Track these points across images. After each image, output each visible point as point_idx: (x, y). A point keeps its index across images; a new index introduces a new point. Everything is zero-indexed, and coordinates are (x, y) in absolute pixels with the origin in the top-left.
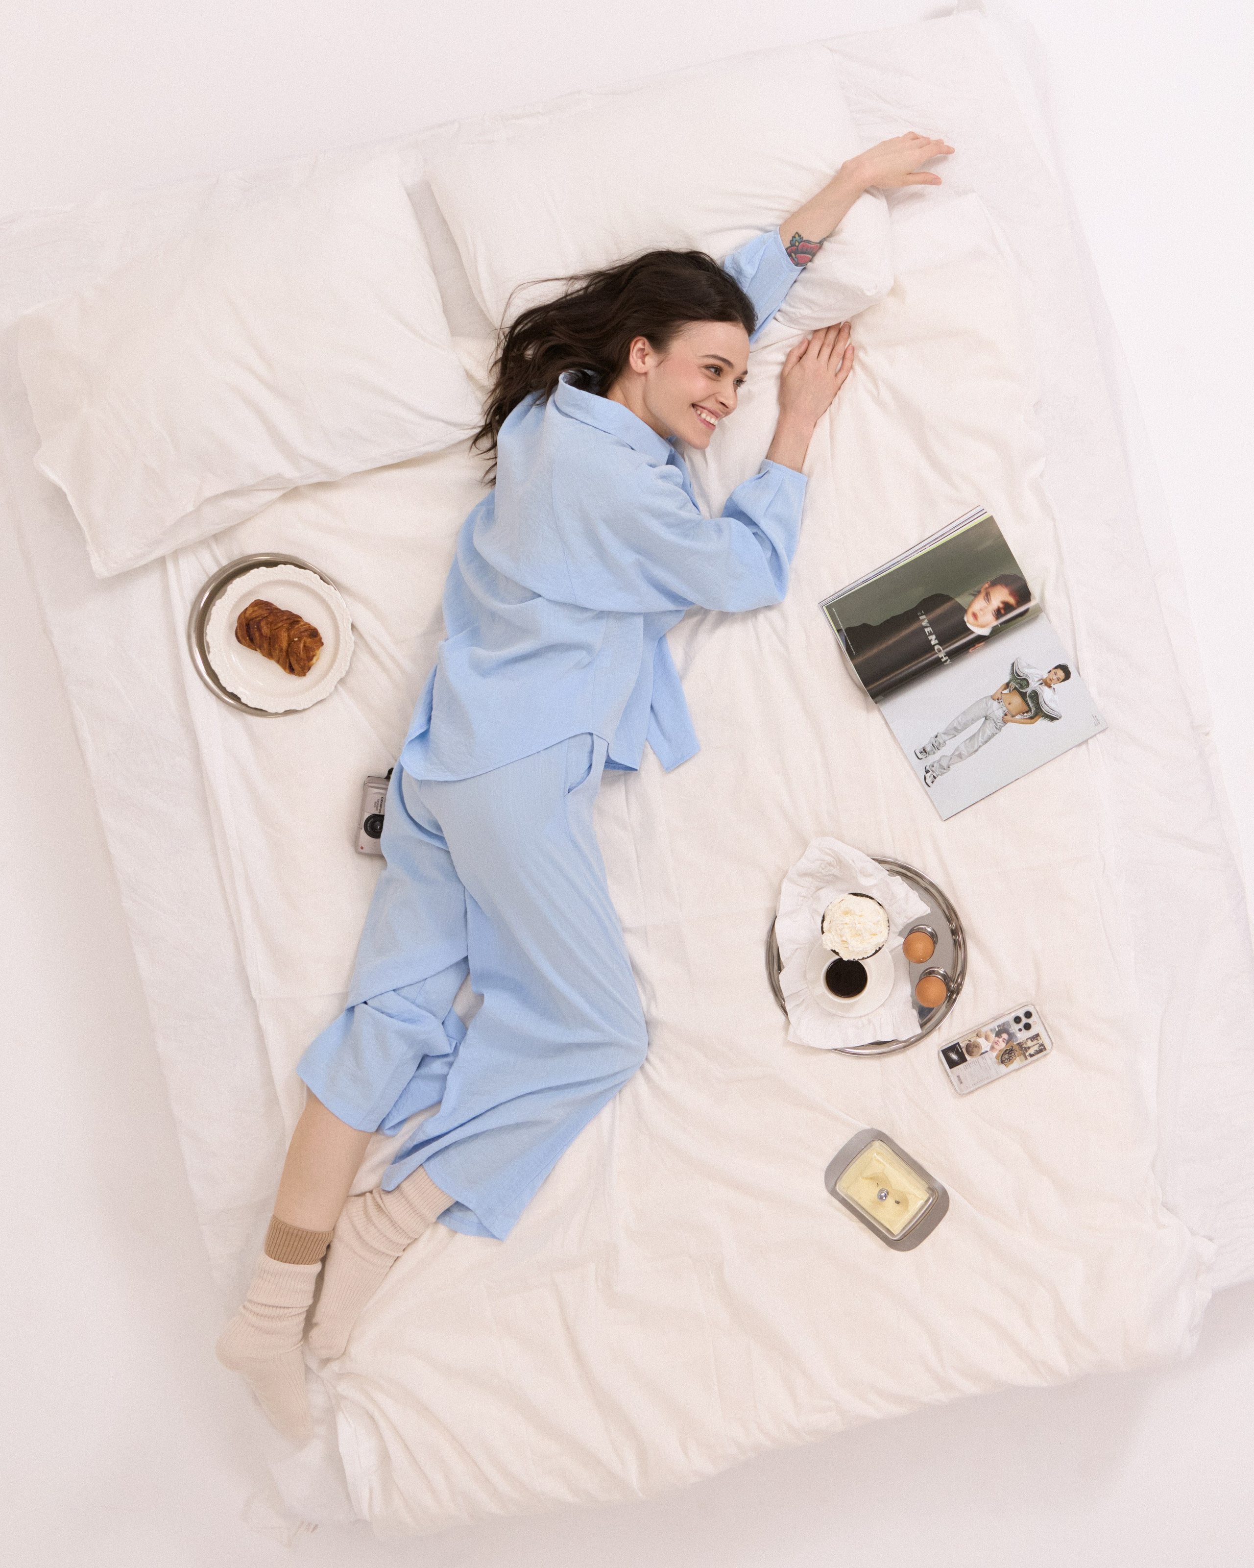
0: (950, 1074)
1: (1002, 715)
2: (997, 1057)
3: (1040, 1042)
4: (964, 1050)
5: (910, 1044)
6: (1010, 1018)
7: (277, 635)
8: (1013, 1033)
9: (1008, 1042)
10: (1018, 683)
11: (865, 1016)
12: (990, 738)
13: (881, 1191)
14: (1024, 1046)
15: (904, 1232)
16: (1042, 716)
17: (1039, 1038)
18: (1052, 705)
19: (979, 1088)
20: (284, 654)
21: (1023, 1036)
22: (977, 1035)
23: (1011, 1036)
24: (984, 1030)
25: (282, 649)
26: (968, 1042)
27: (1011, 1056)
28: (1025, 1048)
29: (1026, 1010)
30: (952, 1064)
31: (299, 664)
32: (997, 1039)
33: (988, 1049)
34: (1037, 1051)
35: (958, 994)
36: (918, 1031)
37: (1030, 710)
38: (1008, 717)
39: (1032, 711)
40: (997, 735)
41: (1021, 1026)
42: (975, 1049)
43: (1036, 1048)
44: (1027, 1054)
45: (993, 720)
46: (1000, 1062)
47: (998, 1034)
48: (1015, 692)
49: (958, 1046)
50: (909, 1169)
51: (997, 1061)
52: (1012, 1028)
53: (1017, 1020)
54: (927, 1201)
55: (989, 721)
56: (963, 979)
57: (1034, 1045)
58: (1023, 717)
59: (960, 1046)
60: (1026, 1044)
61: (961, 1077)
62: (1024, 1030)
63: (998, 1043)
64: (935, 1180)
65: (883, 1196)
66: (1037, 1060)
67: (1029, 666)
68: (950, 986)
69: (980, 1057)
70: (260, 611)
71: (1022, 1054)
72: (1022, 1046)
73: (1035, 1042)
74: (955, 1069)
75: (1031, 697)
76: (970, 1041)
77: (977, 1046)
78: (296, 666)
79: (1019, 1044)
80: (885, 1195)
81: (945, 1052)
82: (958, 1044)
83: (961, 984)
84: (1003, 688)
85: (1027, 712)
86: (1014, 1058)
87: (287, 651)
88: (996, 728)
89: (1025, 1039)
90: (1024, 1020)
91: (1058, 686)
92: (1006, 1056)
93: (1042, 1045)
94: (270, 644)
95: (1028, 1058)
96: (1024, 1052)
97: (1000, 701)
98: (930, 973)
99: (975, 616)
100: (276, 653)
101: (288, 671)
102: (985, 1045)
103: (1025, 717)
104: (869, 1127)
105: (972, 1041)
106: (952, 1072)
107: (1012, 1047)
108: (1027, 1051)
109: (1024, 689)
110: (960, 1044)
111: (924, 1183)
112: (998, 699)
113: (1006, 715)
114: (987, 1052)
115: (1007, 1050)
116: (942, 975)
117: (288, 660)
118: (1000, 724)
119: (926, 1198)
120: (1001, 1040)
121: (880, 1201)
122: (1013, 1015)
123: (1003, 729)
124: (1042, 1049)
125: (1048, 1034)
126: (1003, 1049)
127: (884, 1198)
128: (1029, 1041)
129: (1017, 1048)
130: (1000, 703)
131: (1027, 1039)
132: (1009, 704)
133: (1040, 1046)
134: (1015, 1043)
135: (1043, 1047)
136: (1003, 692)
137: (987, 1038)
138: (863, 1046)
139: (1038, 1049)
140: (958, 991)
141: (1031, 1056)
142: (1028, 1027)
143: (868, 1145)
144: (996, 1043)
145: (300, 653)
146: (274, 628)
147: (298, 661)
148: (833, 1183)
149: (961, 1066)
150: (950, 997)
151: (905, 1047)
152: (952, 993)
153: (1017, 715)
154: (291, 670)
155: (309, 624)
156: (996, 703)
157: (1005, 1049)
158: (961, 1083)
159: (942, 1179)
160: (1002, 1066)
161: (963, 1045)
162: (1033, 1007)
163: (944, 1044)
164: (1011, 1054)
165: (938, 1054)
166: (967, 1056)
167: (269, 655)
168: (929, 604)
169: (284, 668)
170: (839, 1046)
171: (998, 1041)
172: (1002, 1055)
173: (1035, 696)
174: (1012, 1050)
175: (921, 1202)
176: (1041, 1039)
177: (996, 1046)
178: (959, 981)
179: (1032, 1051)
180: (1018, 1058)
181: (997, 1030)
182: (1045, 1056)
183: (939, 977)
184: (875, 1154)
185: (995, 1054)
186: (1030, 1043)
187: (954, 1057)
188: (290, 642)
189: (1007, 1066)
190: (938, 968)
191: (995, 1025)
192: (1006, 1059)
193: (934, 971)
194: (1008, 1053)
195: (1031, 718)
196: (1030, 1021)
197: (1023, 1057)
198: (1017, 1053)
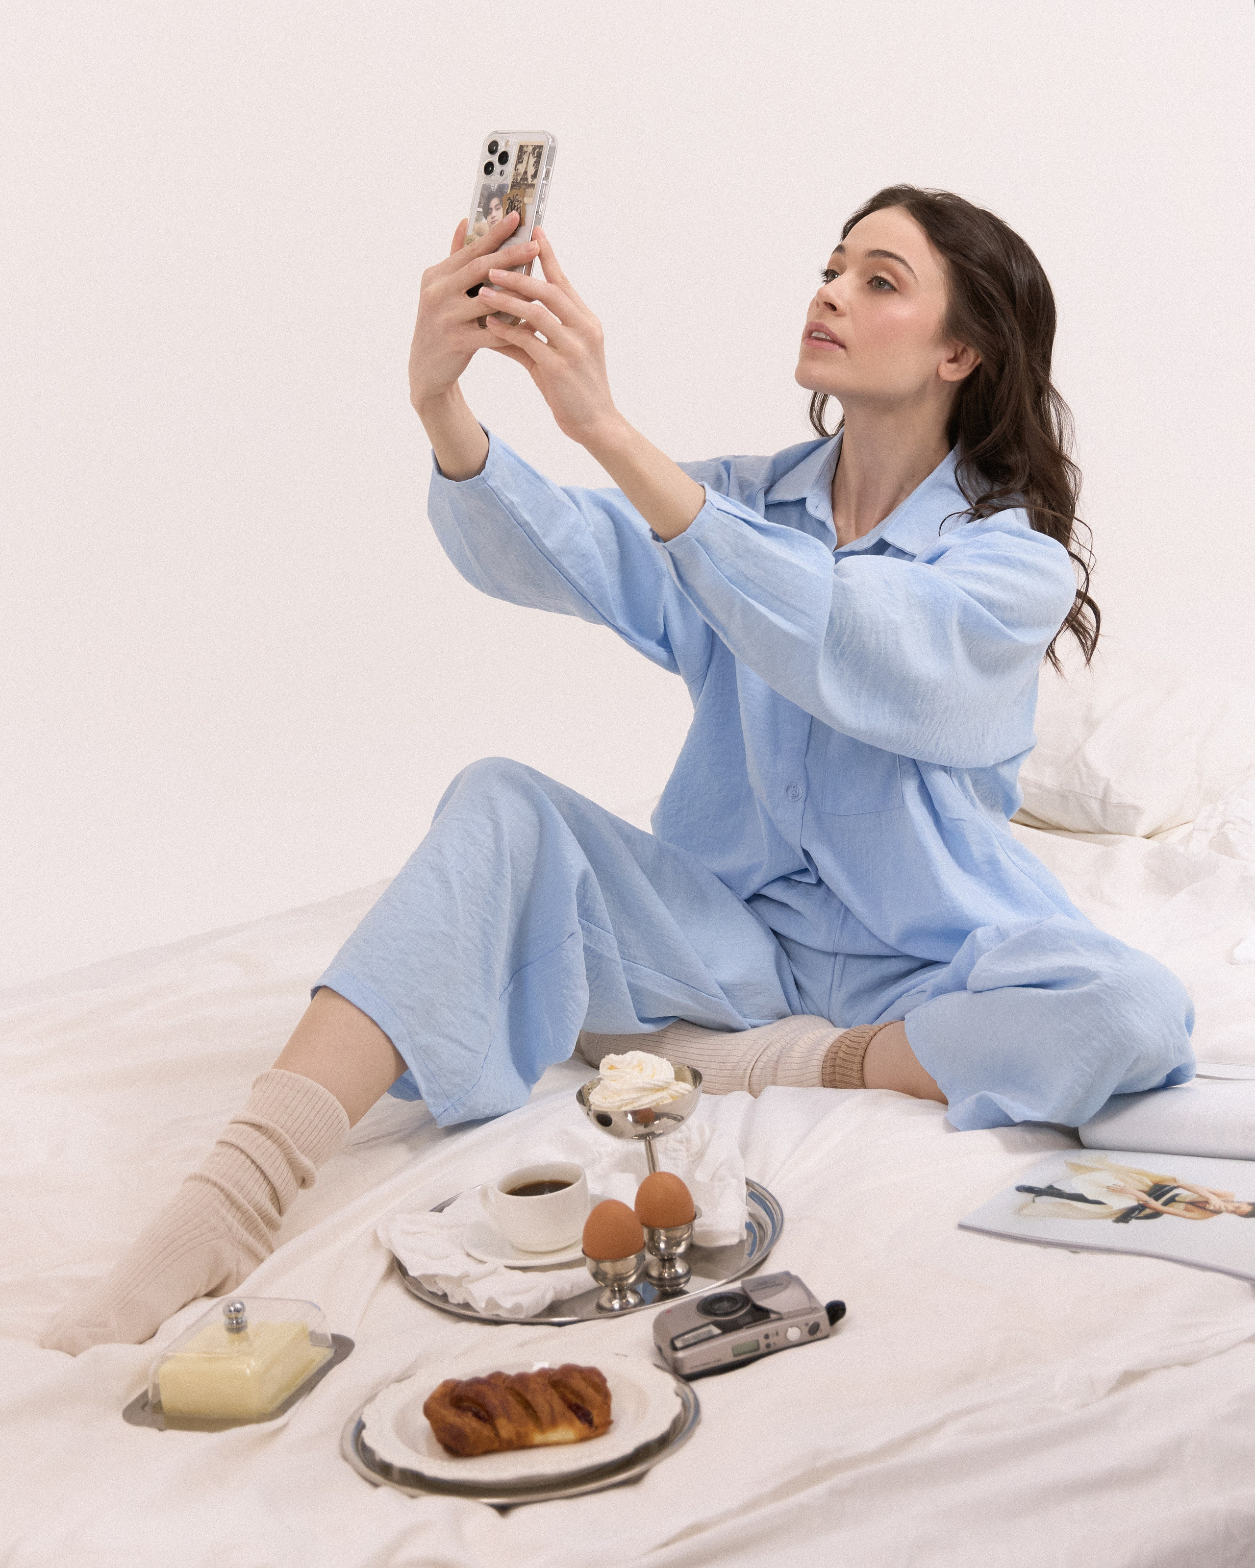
3: (530, 149)
6: (481, 179)
8: (498, 186)
9: (501, 202)
17: (525, 149)
21: (509, 174)
23: (500, 192)
28: (521, 179)
29: (488, 147)
34: (535, 162)
41: (498, 167)
43: (533, 161)
44: (531, 180)
47: (487, 210)
52: (494, 184)
53: (489, 168)
57: (528, 163)
60: (519, 174)
62: (503, 167)
63: (495, 219)
66: (545, 168)
71: (525, 189)
72: (517, 183)
73: (526, 157)
79: (512, 186)
86: (524, 205)
89: (514, 170)
90: (495, 158)
93: (535, 148)
95: (535, 181)
96: (526, 184)
107: (510, 199)
108: (527, 179)
122: (481, 172)
124: (539, 152)
128: (519, 166)
129: (516, 191)
131: (516, 168)
133: (534, 154)
134: (510, 191)
135: (537, 150)
139: (536, 159)
141: (535, 176)
142: (504, 158)
162: (487, 133)
171: (492, 218)
174: (513, 203)
176: (527, 146)
179: (531, 171)
180: (527, 200)
181: (481, 210)
186: (521, 168)
196: (501, 149)
197: (529, 191)
198: (521, 197)
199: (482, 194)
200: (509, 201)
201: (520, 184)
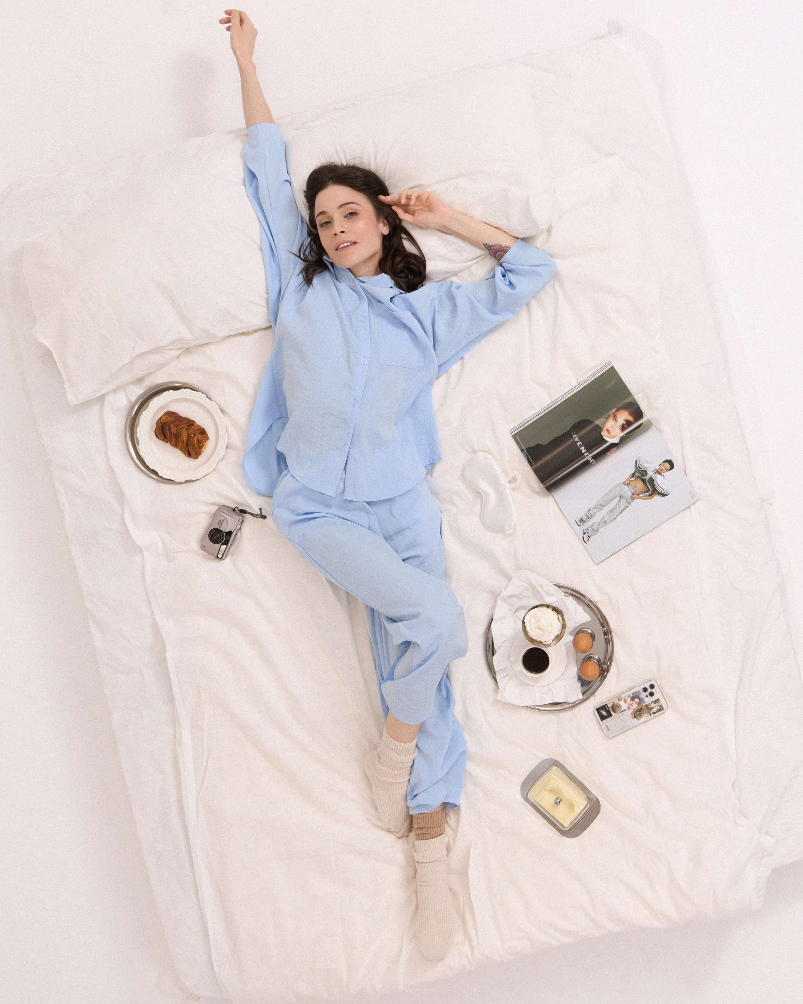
0: (601, 724)
1: (631, 494)
2: (632, 714)
3: (660, 704)
4: (610, 709)
5: (575, 705)
6: (640, 688)
7: (180, 433)
8: (642, 698)
9: (639, 704)
10: (640, 473)
11: (547, 685)
12: (624, 509)
13: (556, 799)
14: (649, 707)
15: (572, 825)
16: (657, 494)
17: (659, 702)
18: (663, 486)
19: (620, 733)
20: (185, 445)
21: (648, 700)
22: (619, 699)
23: (641, 700)
24: (623, 696)
25: (184, 442)
26: (613, 704)
27: (641, 713)
28: (650, 708)
29: (650, 684)
30: (603, 718)
31: (194, 451)
32: (632, 702)
33: (626, 708)
35: (608, 672)
36: (581, 697)
37: (649, 490)
38: (635, 496)
39: (650, 491)
40: (629, 507)
41: (647, 693)
42: (617, 708)
43: (657, 708)
44: (651, 712)
45: (625, 498)
46: (634, 717)
47: (633, 699)
48: (639, 479)
49: (606, 706)
50: (574, 785)
51: (632, 716)
52: (642, 695)
53: (645, 690)
54: (586, 806)
55: (623, 499)
56: (611, 662)
57: (656, 706)
58: (644, 495)
59: (608, 706)
61: (609, 726)
62: (649, 697)
63: (633, 705)
64: (592, 792)
65: (558, 802)
66: (657, 717)
67: (647, 462)
68: (603, 667)
69: (621, 714)
70: (170, 418)
73: (657, 704)
74: (604, 721)
75: (649, 482)
76: (614, 703)
77: (619, 706)
78: (192, 453)
80: (559, 801)
81: (598, 710)
82: (607, 705)
83: (610, 666)
84: (630, 477)
85: (647, 492)
86: (643, 714)
87: (187, 443)
88: (628, 503)
89: (650, 702)
90: (650, 690)
91: (667, 474)
92: (638, 713)
93: (661, 706)
94: (176, 438)
95: (652, 714)
96: (649, 711)
97: (629, 485)
98: (589, 658)
99: (608, 431)
100: (180, 444)
101: (187, 455)
102: (624, 706)
103: (646, 495)
104: (548, 757)
105: (616, 703)
106: (603, 723)
107: (642, 707)
108: (651, 710)
109: (644, 477)
110: (608, 705)
111: (584, 794)
112: (628, 484)
113: (633, 494)
114: (625, 710)
115: (638, 709)
116: (596, 660)
117: (187, 449)
118: (629, 500)
119: (585, 804)
120: (634, 703)
121: (556, 805)
122: (642, 687)
123: (632, 503)
124: (661, 709)
125: (664, 698)
126: (636, 709)
127: (559, 803)
128: (653, 703)
129: (645, 708)
130: (629, 486)
132: (635, 487)
133: (660, 707)
134: (644, 705)
135: (661, 708)
136: (631, 479)
137: (625, 701)
138: (545, 705)
139: (658, 709)
140: (608, 670)
141: (654, 713)
142: (652, 694)
143: (548, 769)
144: (631, 705)
145: (194, 444)
146: (179, 428)
147: (194, 449)
148: (526, 793)
149: (609, 719)
150: (603, 674)
151: (571, 707)
152: (604, 671)
153: (640, 494)
154: (189, 455)
155: (200, 426)
156: (626, 487)
158: (609, 730)
159: (595, 792)
160: (635, 720)
161: (610, 705)
162: (655, 681)
163: (598, 704)
164: (641, 712)
165: (594, 711)
166: (612, 713)
167: (176, 445)
168: (578, 427)
169: (185, 454)
170: (530, 704)
171: (632, 703)
172: (635, 712)
173: (651, 481)
174: (641, 709)
175: (583, 807)
176: (660, 702)
177: (631, 707)
178: (608, 664)
179: (654, 710)
180: (645, 715)
181: (632, 696)
182: (663, 713)
183: (595, 661)
184: (553, 775)
185: (630, 712)
186: (653, 705)
187: (604, 713)
188: (189, 437)
189: (638, 720)
190: (594, 655)
191: (630, 693)
192: (638, 715)
193: (592, 657)
194: (639, 711)
195: (650, 495)
197: (648, 714)
198: (644, 711)
199: (636, 692)
200: (641, 708)
201: (648, 708)
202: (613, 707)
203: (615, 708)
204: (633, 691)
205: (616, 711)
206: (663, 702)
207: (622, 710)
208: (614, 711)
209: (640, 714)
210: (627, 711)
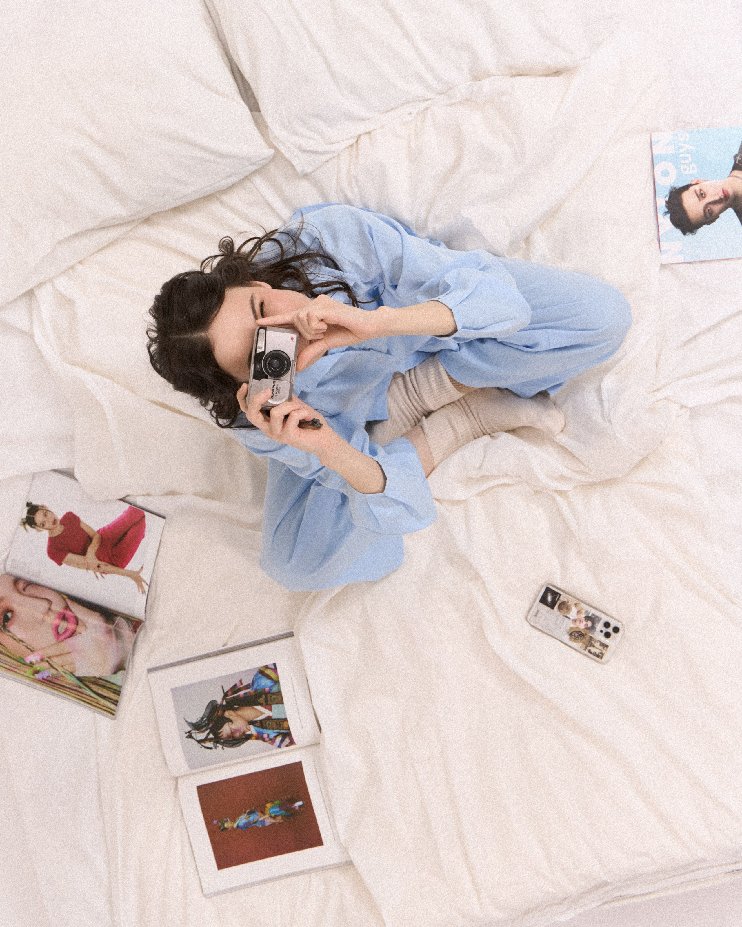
0: (535, 605)
2: (571, 628)
3: (604, 652)
4: (559, 602)
6: (605, 618)
8: (596, 629)
9: (587, 629)
14: (593, 642)
17: (606, 648)
22: (576, 604)
23: (593, 628)
24: (583, 606)
26: (566, 600)
27: (579, 638)
28: (592, 643)
29: (618, 627)
30: (543, 600)
32: (584, 619)
33: (572, 618)
34: (596, 653)
41: (605, 630)
42: (565, 610)
43: (598, 652)
44: (589, 648)
46: (570, 632)
47: (587, 618)
49: (559, 595)
51: (569, 630)
52: (599, 625)
53: (607, 625)
59: (559, 597)
60: (595, 643)
61: (540, 613)
62: (603, 634)
63: (581, 623)
66: (590, 657)
69: (562, 617)
71: (586, 644)
72: (592, 640)
73: (601, 648)
74: (542, 605)
76: (568, 602)
77: (568, 609)
79: (591, 637)
81: (548, 590)
82: (560, 595)
86: (580, 641)
89: (598, 639)
90: (610, 630)
92: (576, 635)
93: (603, 654)
95: (587, 651)
96: (588, 645)
102: (573, 614)
105: (569, 604)
106: (538, 605)
107: (586, 634)
108: (590, 646)
110: (561, 597)
114: (569, 618)
115: (581, 632)
120: (585, 623)
122: (608, 620)
124: (600, 656)
125: (614, 652)
126: (579, 629)
128: (599, 643)
129: (588, 638)
131: (599, 641)
133: (600, 653)
134: (590, 635)
137: (579, 612)
139: (597, 653)
141: (590, 652)
142: (607, 635)
144: (580, 621)
149: (547, 608)
157: (581, 630)
158: (536, 616)
160: (568, 637)
161: (562, 599)
162: (624, 630)
163: (552, 585)
164: (580, 637)
165: (543, 586)
166: (556, 607)
171: (582, 621)
172: (576, 631)
174: (583, 636)
176: (606, 650)
177: (578, 623)
179: (593, 650)
180: (581, 644)
181: (590, 615)
185: (572, 625)
187: (549, 598)
191: (592, 611)
192: (574, 636)
194: (579, 635)
196: (613, 634)
197: (584, 646)
198: (584, 640)
199: (597, 617)
200: (585, 634)
201: (590, 642)
202: (563, 603)
203: (564, 607)
204: (597, 613)
205: (562, 609)
206: (608, 653)
207: (568, 616)
208: (560, 608)
209: (577, 637)
210: (570, 621)
